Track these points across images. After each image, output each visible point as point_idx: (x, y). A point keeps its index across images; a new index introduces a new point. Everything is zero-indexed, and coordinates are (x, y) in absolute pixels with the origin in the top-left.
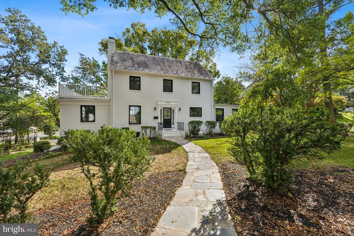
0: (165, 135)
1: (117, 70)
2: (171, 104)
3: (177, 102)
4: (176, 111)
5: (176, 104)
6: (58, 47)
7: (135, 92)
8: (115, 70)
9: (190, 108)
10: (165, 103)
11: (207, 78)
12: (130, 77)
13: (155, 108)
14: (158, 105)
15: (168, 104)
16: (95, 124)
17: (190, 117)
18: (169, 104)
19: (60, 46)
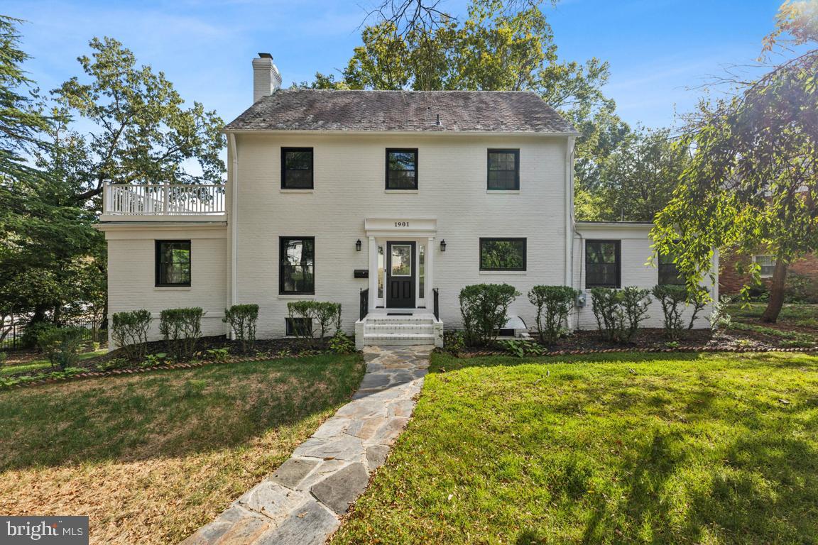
0: (366, 335)
1: (242, 134)
2: (412, 227)
3: (434, 221)
4: (431, 250)
5: (431, 227)
6: (204, 115)
7: (297, 197)
8: (236, 135)
9: (482, 240)
10: (393, 227)
11: (546, 132)
12: (285, 151)
13: (359, 243)
14: (368, 234)
15: (401, 228)
16: (189, 293)
17: (482, 272)
18: (406, 228)
19: (208, 112)
